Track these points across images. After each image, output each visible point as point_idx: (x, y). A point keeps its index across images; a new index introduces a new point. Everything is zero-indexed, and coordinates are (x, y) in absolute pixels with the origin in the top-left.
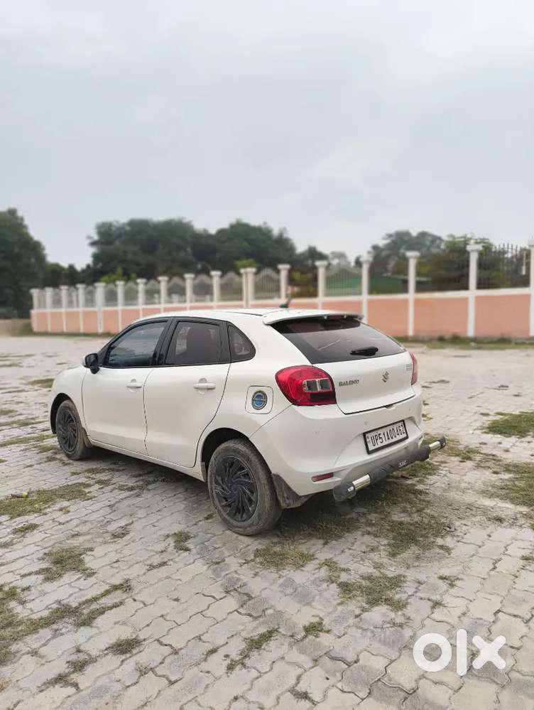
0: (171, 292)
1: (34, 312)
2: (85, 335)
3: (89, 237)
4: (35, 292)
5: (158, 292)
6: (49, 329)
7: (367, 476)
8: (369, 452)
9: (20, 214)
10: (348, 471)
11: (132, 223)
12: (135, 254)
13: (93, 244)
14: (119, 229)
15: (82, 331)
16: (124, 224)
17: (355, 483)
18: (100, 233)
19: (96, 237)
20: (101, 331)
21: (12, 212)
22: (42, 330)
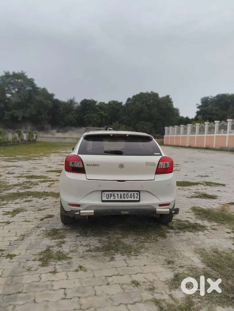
0: (220, 128)
1: (165, 136)
2: (181, 147)
3: (197, 104)
4: (166, 128)
5: (214, 128)
6: (169, 144)
7: (93, 211)
8: (103, 201)
9: (170, 97)
10: (86, 206)
11: (218, 96)
12: (217, 110)
13: (199, 107)
14: (211, 99)
15: (180, 145)
16: (214, 97)
17: (81, 212)
18: (202, 102)
19: (200, 104)
20: (187, 145)
21: (168, 97)
22: (167, 144)
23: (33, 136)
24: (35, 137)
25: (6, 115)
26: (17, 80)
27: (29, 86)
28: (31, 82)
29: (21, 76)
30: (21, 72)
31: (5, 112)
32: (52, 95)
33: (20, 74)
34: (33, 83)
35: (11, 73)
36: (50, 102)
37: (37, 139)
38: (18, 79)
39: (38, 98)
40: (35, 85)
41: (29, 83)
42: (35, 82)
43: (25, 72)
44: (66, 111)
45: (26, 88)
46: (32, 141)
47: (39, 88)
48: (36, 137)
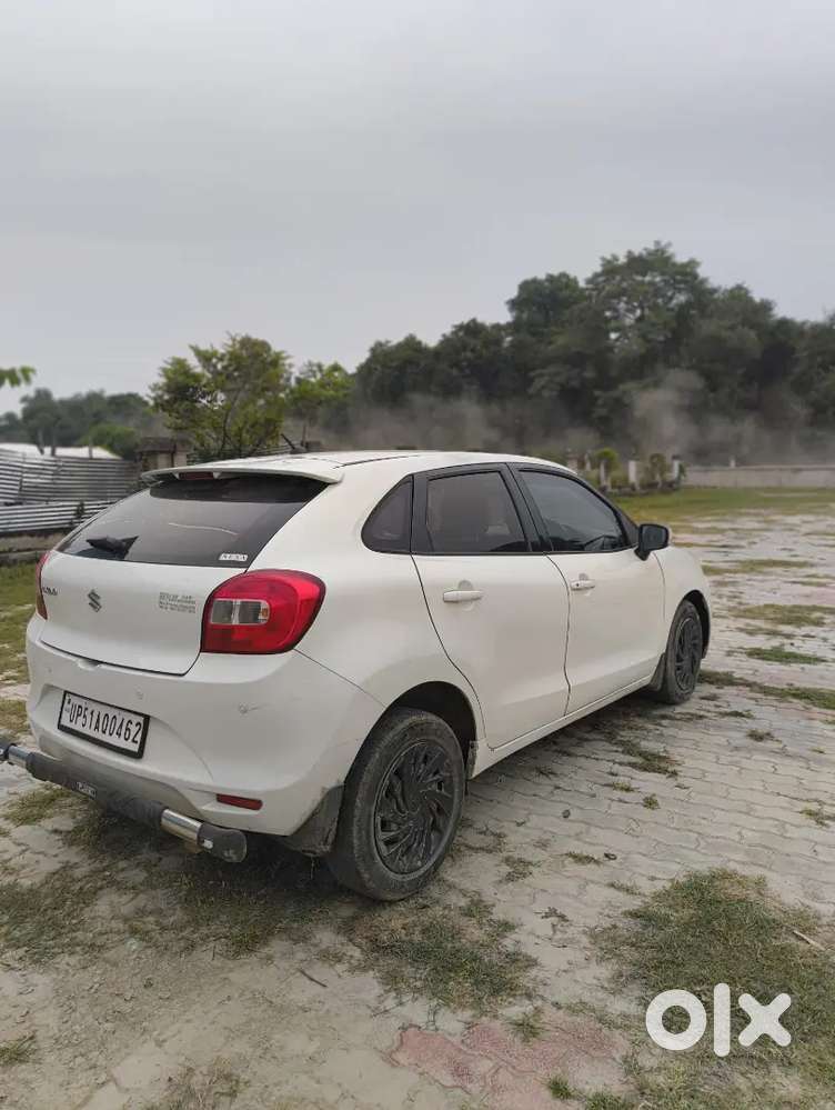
23: (665, 469)
24: (675, 473)
25: (600, 402)
26: (639, 278)
27: (680, 290)
28: (686, 276)
29: (655, 261)
30: (652, 247)
31: (597, 393)
32: (766, 307)
33: (650, 254)
34: (695, 276)
35: (622, 260)
36: (752, 334)
37: (683, 478)
38: (644, 275)
39: (708, 327)
40: (704, 281)
41: (678, 277)
42: (702, 272)
43: (669, 244)
44: (819, 359)
45: (671, 298)
46: (660, 485)
47: (714, 291)
48: (682, 470)
